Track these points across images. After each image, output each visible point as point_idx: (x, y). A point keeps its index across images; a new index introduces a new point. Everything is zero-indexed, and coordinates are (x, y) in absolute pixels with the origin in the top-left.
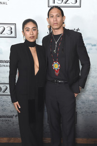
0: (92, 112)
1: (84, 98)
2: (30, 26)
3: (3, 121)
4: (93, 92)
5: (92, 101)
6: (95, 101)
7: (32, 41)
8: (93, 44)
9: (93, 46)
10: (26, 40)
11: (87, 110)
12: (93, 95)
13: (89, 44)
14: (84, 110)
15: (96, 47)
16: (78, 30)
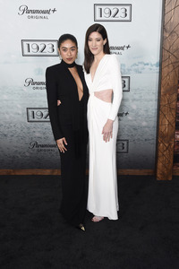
2: (68, 44)
3: (45, 150)
6: (149, 128)
7: (70, 63)
8: (146, 63)
9: (145, 65)
12: (146, 121)
13: (141, 63)
14: (136, 138)
15: (149, 66)
16: (128, 47)
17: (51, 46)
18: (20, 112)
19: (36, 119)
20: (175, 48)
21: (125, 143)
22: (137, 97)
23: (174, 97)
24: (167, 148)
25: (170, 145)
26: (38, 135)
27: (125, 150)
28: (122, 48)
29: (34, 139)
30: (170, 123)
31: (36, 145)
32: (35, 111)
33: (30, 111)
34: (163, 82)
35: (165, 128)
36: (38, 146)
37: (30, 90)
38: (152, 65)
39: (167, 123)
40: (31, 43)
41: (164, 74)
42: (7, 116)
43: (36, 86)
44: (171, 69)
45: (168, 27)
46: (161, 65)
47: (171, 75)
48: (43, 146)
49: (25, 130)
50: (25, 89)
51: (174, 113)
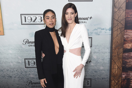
0: (103, 78)
1: (96, 68)
4: (103, 64)
5: (102, 70)
6: (104, 70)
8: (102, 28)
9: (102, 29)
10: (47, 26)
11: (98, 77)
12: (103, 66)
13: (99, 28)
14: (96, 77)
15: (104, 31)
16: (91, 18)
17: (40, 18)
18: (20, 62)
19: (30, 66)
20: (121, 18)
21: (89, 80)
22: (96, 50)
23: (121, 50)
24: (117, 84)
25: (119, 81)
26: (32, 76)
27: (89, 85)
28: (87, 19)
29: (29, 79)
30: (118, 67)
31: (31, 83)
32: (30, 61)
33: (27, 61)
34: (114, 41)
35: (116, 71)
36: (32, 84)
37: (26, 47)
38: (106, 30)
39: (117, 67)
40: (27, 16)
41: (115, 36)
42: (12, 64)
43: (30, 44)
44: (119, 32)
45: (117, 5)
46: (112, 29)
47: (120, 36)
48: (35, 83)
49: (24, 73)
50: (23, 46)
51: (121, 61)
